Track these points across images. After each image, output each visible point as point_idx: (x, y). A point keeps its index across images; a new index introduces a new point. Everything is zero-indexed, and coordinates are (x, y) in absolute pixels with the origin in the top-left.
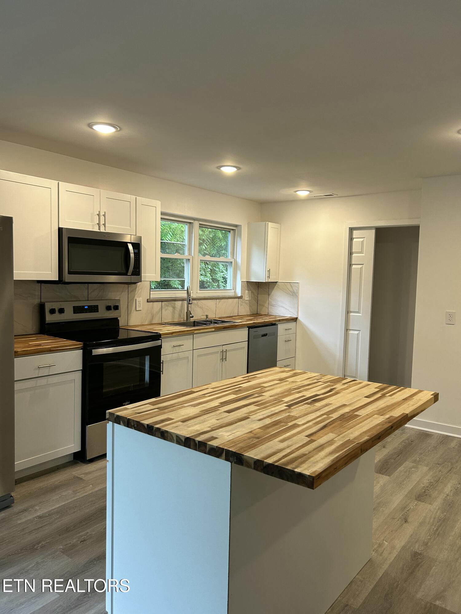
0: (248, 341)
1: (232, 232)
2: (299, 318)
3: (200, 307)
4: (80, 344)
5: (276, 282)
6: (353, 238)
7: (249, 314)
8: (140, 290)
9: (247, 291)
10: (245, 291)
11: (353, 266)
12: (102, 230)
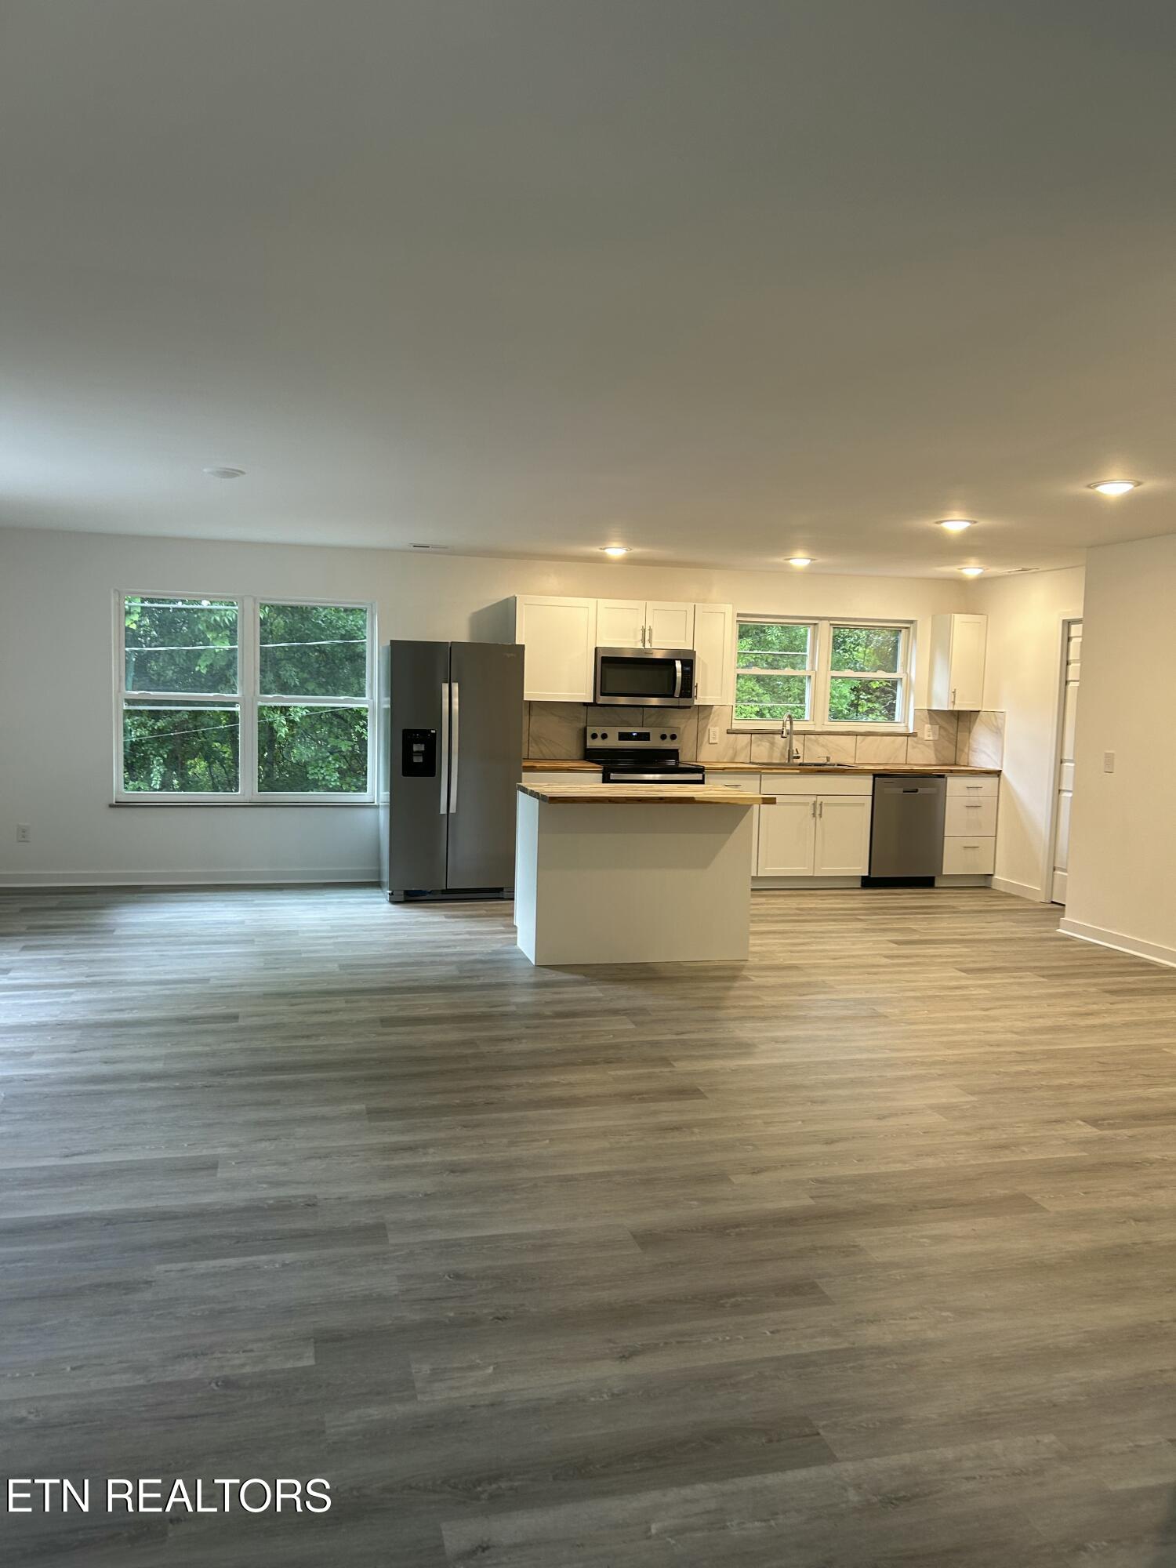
0: (873, 796)
1: (904, 631)
2: (1003, 771)
3: (823, 746)
4: (600, 768)
5: (979, 711)
6: (1072, 638)
7: (934, 763)
8: (716, 718)
9: (928, 726)
10: (924, 726)
11: (1071, 683)
12: (648, 646)
